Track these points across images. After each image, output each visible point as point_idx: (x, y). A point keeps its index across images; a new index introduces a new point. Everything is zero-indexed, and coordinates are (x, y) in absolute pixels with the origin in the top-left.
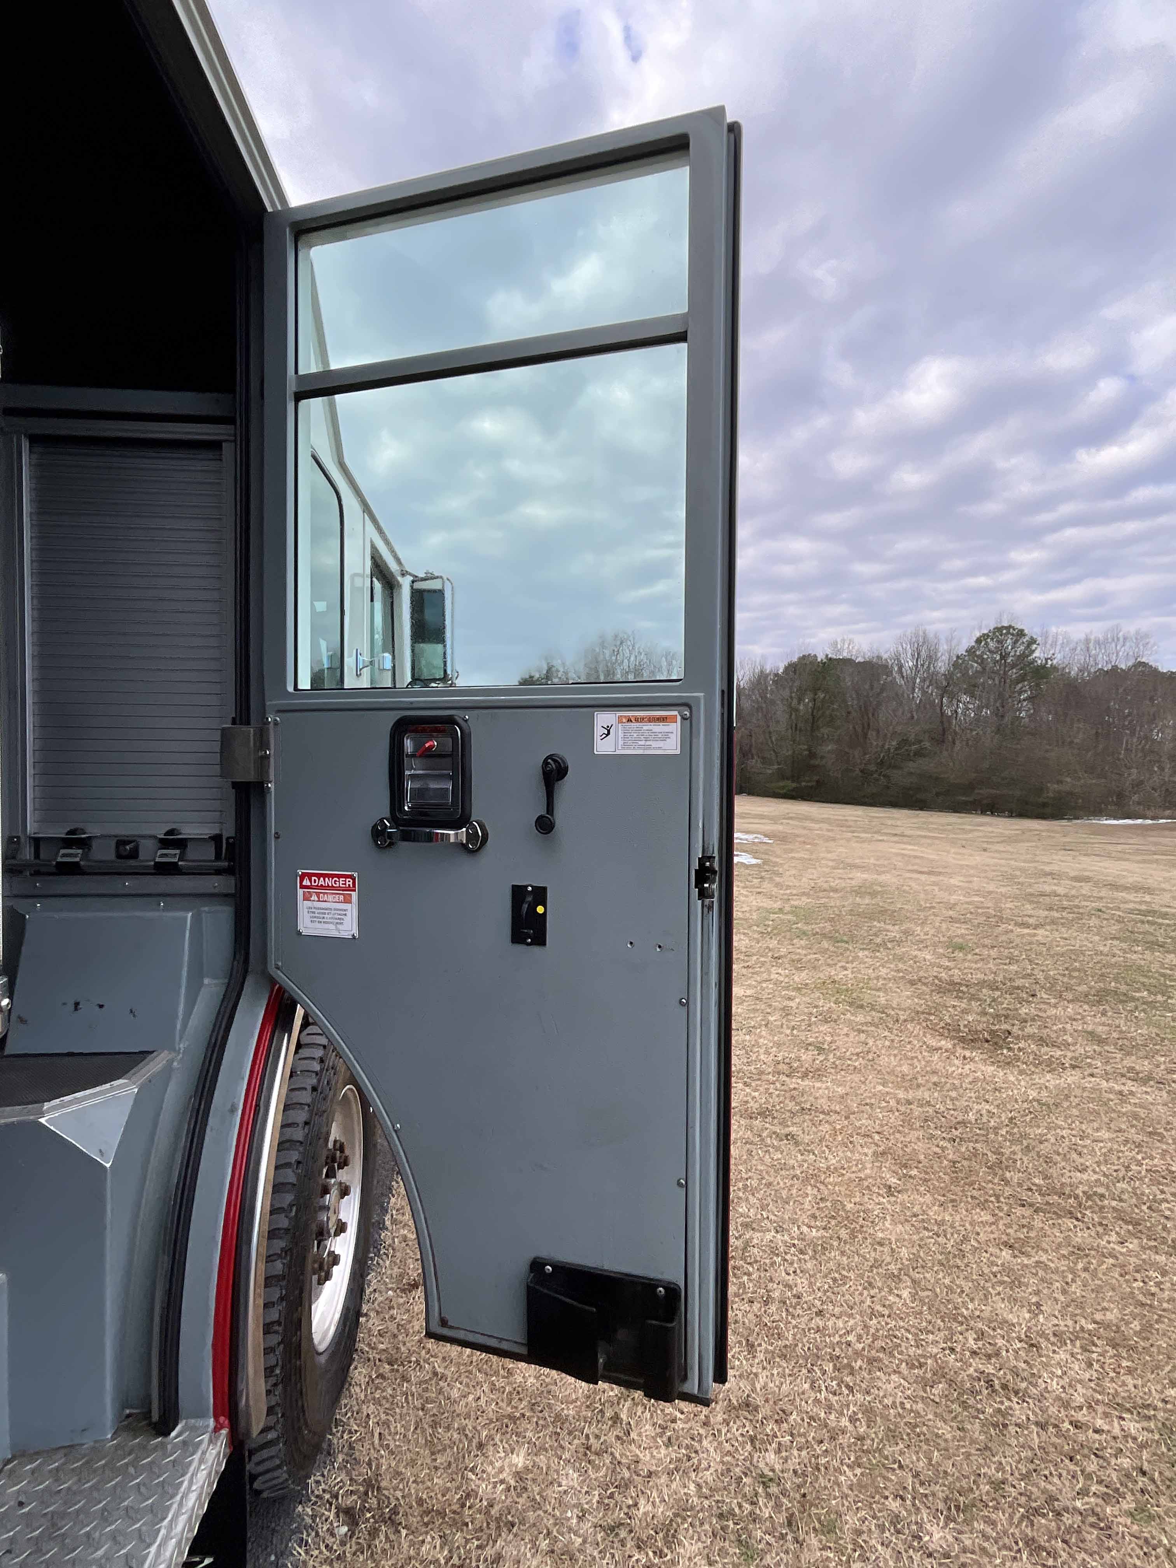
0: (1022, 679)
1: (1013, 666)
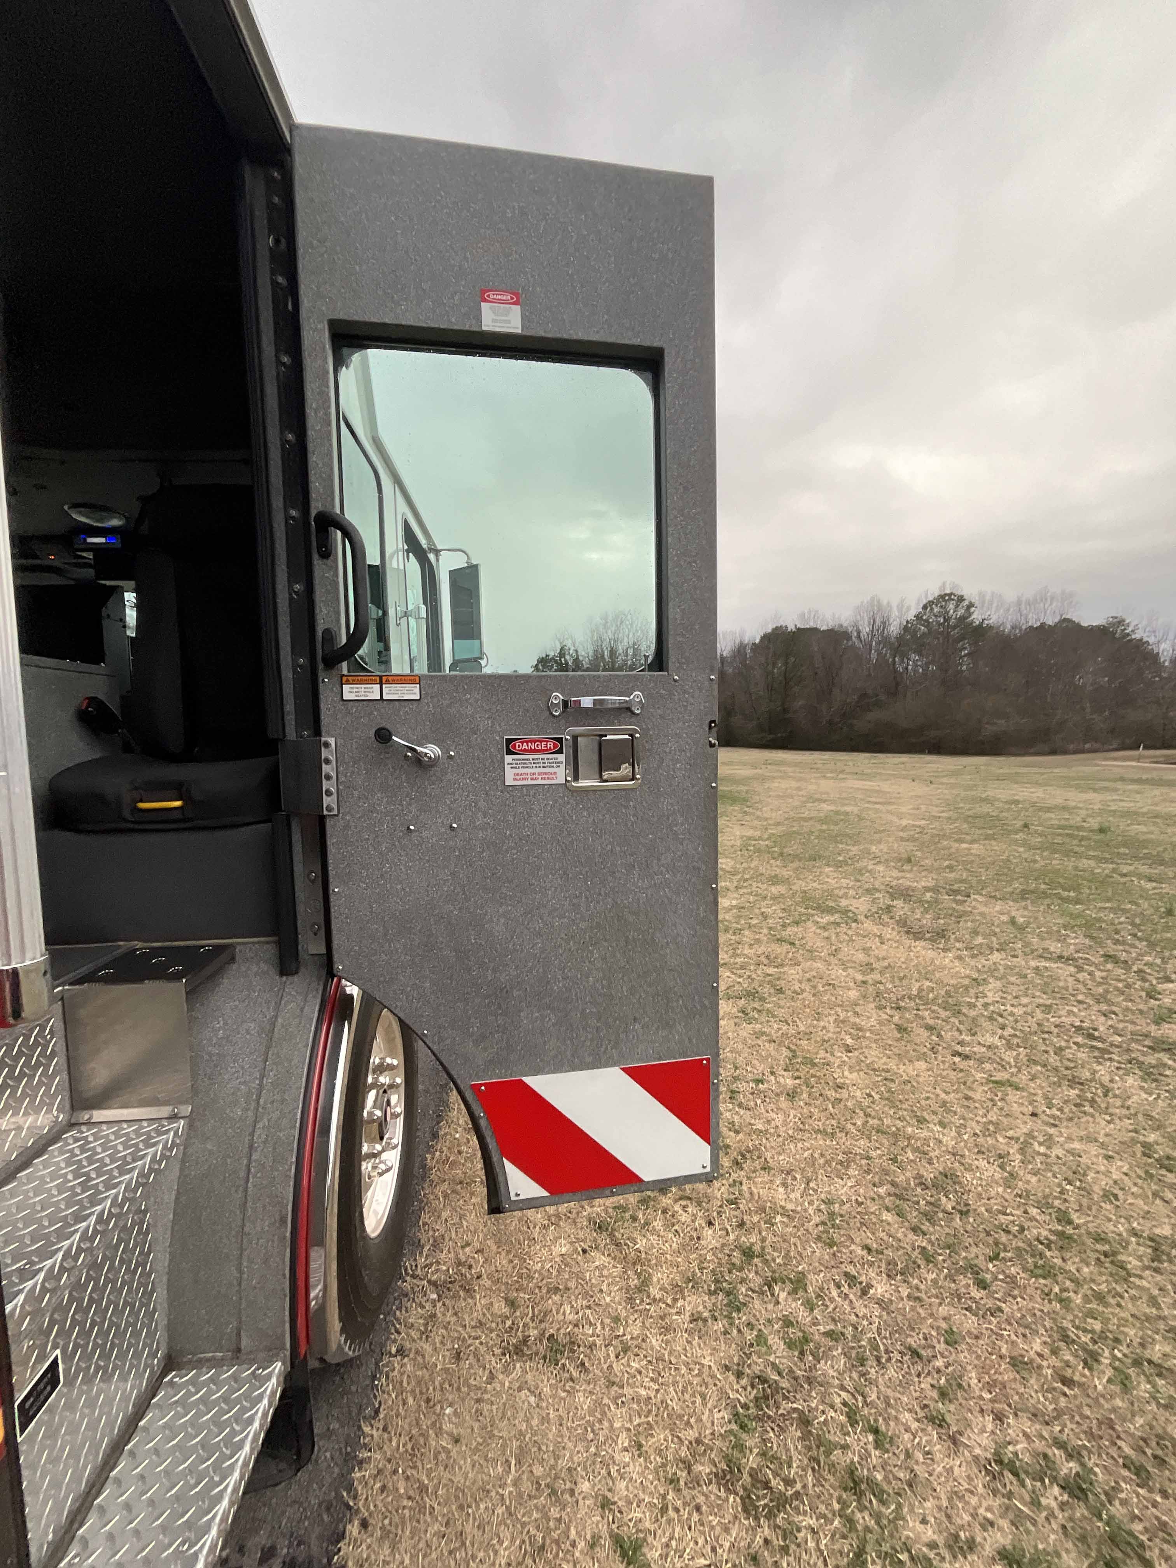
0: (962, 638)
1: (954, 628)
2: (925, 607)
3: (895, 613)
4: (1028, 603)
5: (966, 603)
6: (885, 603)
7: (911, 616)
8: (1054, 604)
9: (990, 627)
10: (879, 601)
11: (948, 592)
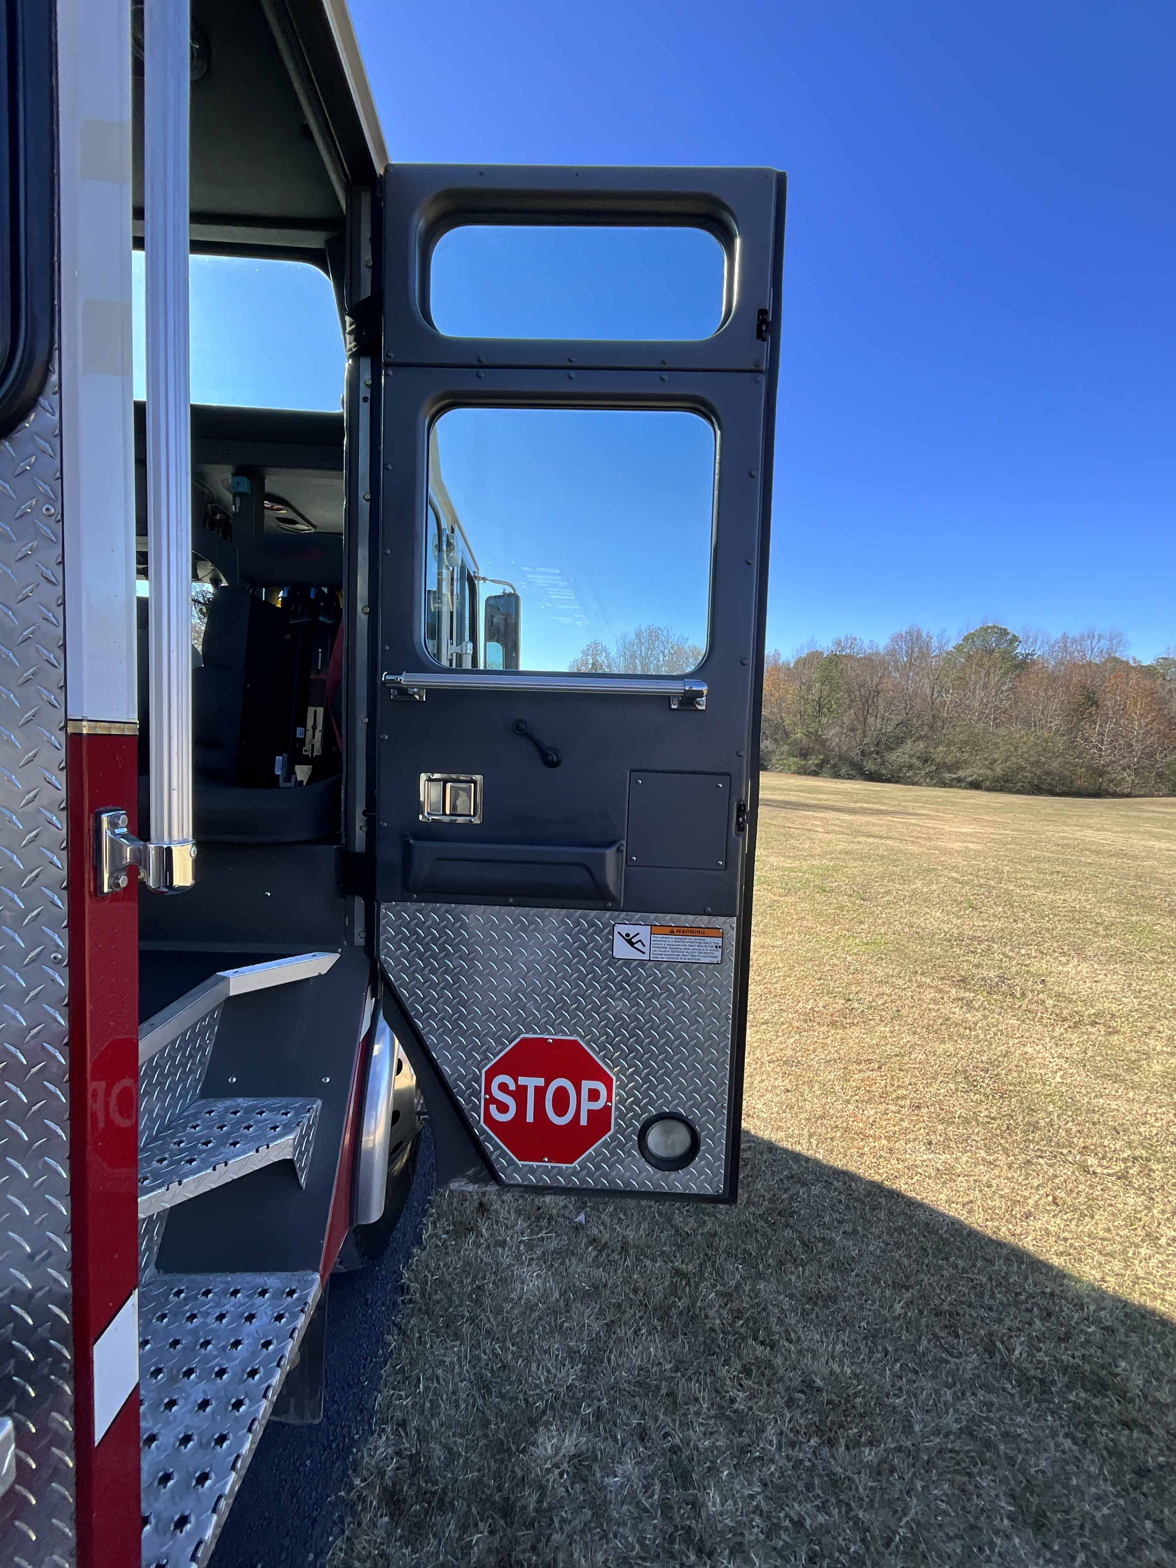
2: (966, 639)
3: (935, 643)
4: (1074, 641)
5: (1010, 636)
6: (924, 634)
7: (950, 648)
8: (1102, 641)
9: (1034, 662)
10: (918, 632)
11: (991, 625)
